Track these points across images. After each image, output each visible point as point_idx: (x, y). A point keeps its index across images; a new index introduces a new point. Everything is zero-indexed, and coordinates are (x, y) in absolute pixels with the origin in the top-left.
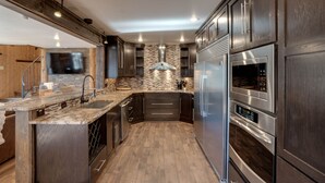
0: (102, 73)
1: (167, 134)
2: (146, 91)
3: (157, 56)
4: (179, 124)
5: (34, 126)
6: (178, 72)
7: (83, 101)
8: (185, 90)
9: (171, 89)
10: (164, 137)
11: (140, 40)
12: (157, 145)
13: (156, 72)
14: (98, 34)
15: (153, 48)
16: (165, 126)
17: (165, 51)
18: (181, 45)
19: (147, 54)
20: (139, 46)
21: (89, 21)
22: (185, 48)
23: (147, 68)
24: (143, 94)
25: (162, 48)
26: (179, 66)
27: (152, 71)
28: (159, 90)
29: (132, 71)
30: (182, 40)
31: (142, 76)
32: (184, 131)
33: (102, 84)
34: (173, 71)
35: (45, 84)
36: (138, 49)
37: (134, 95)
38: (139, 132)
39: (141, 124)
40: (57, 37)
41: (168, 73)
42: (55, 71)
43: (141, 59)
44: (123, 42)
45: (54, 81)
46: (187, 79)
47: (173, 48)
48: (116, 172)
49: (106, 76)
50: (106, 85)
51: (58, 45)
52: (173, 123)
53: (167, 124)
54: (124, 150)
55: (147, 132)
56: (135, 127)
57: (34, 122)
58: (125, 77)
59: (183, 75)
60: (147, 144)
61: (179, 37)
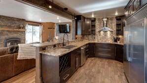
0: (74, 33)
1: (106, 66)
2: (96, 42)
3: (102, 24)
4: (114, 62)
5: (41, 54)
6: (115, 32)
7: (63, 45)
8: (118, 43)
9: (110, 41)
10: (104, 67)
11: (93, 16)
12: (99, 72)
13: (102, 32)
14: (72, 15)
15: (101, 20)
16: (106, 62)
17: (107, 21)
18: (116, 17)
19: (97, 23)
20: (93, 20)
21: (66, 9)
22: (119, 18)
23: (97, 30)
24: (94, 44)
25: (105, 20)
26: (115, 29)
27: (100, 32)
28: (103, 41)
29: (89, 32)
30: (117, 14)
31: (95, 34)
32: (117, 67)
33: (74, 38)
34: (111, 32)
35: (56, 37)
36: (92, 21)
37: (89, 44)
38: (90, 63)
39: (93, 58)
40: (58, 18)
41: (109, 33)
42: (60, 32)
43: (94, 26)
44: (85, 18)
45: (59, 36)
46: (120, 36)
47: (112, 19)
48: (75, 81)
49: (76, 34)
50: (76, 38)
51: (60, 21)
52: (111, 61)
53: (107, 60)
54: (82, 71)
55: (95, 63)
56: (89, 60)
57: (40, 52)
58: (87, 35)
59: (118, 34)
60: (93, 70)
61: (115, 13)
